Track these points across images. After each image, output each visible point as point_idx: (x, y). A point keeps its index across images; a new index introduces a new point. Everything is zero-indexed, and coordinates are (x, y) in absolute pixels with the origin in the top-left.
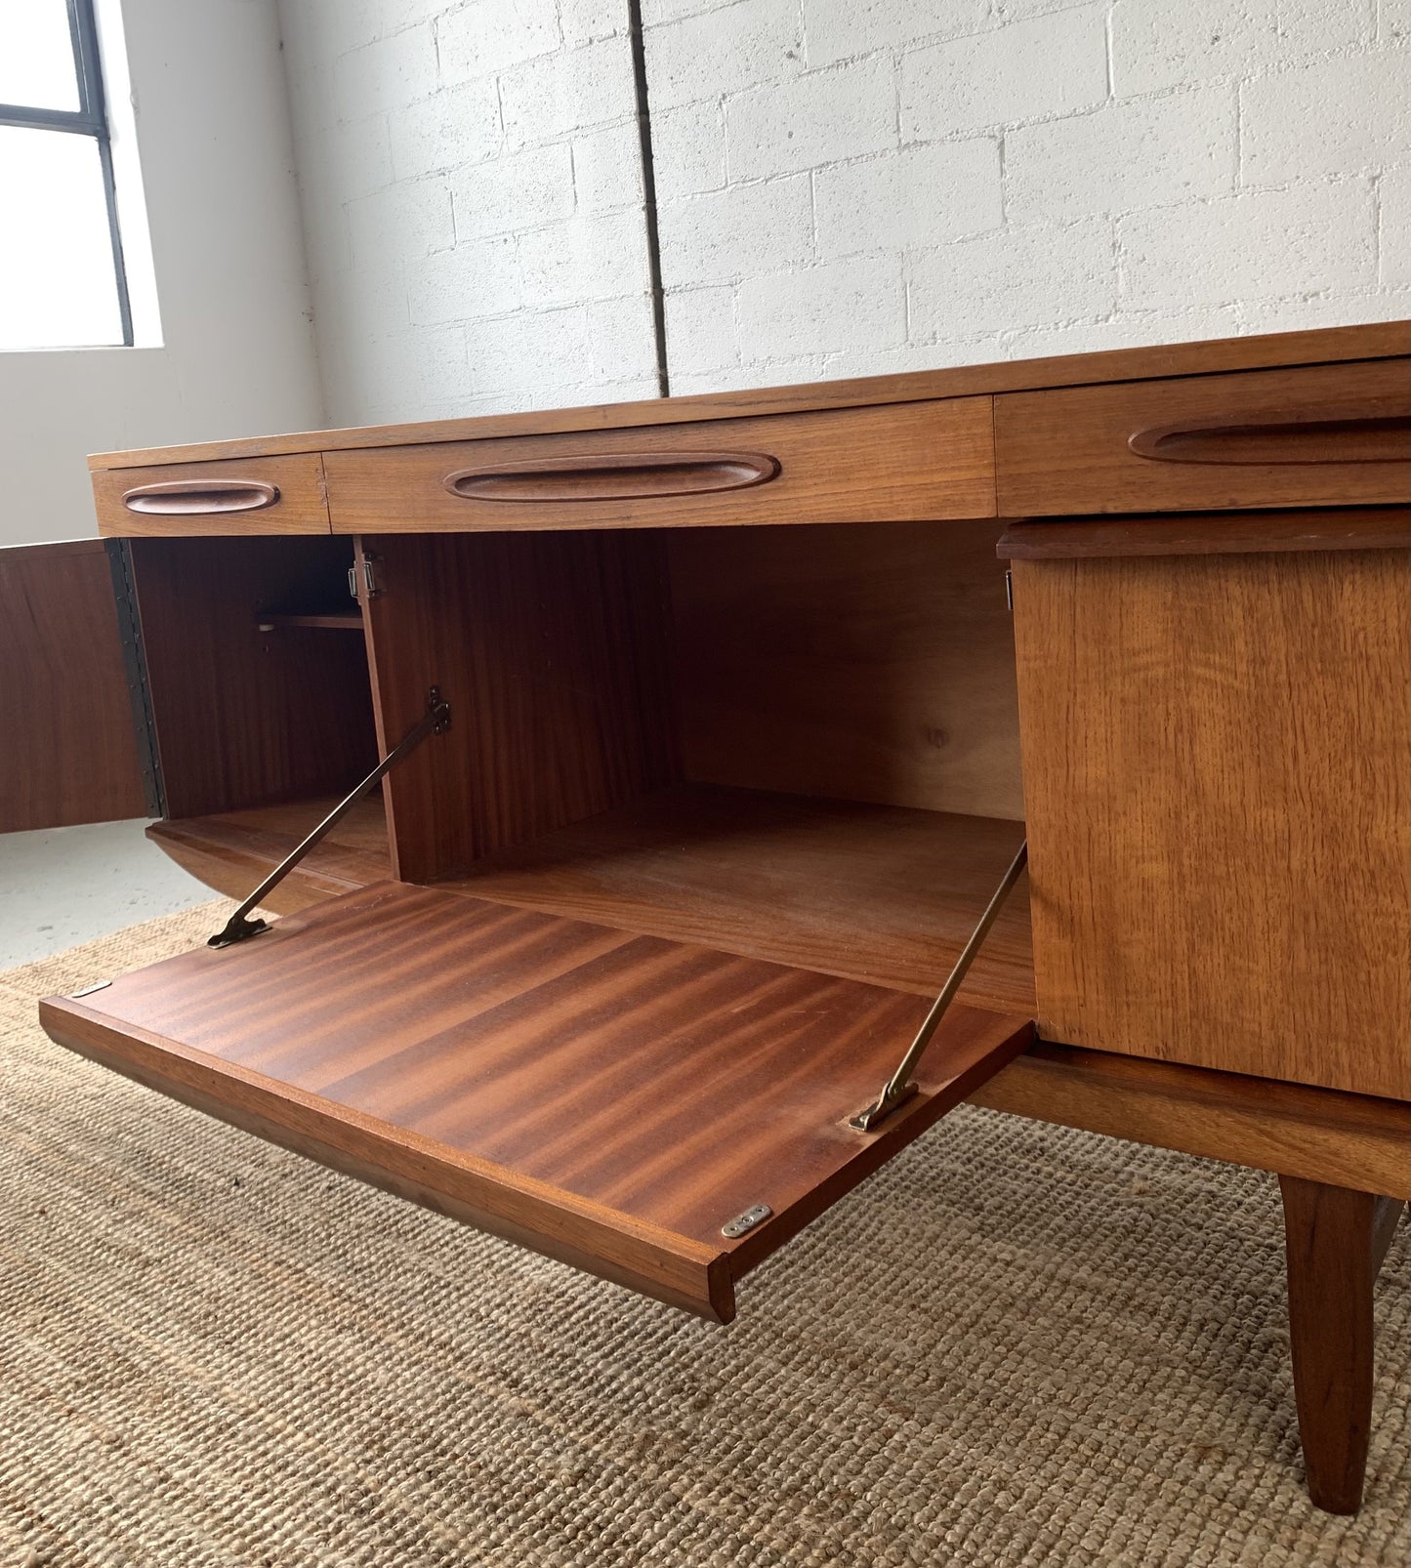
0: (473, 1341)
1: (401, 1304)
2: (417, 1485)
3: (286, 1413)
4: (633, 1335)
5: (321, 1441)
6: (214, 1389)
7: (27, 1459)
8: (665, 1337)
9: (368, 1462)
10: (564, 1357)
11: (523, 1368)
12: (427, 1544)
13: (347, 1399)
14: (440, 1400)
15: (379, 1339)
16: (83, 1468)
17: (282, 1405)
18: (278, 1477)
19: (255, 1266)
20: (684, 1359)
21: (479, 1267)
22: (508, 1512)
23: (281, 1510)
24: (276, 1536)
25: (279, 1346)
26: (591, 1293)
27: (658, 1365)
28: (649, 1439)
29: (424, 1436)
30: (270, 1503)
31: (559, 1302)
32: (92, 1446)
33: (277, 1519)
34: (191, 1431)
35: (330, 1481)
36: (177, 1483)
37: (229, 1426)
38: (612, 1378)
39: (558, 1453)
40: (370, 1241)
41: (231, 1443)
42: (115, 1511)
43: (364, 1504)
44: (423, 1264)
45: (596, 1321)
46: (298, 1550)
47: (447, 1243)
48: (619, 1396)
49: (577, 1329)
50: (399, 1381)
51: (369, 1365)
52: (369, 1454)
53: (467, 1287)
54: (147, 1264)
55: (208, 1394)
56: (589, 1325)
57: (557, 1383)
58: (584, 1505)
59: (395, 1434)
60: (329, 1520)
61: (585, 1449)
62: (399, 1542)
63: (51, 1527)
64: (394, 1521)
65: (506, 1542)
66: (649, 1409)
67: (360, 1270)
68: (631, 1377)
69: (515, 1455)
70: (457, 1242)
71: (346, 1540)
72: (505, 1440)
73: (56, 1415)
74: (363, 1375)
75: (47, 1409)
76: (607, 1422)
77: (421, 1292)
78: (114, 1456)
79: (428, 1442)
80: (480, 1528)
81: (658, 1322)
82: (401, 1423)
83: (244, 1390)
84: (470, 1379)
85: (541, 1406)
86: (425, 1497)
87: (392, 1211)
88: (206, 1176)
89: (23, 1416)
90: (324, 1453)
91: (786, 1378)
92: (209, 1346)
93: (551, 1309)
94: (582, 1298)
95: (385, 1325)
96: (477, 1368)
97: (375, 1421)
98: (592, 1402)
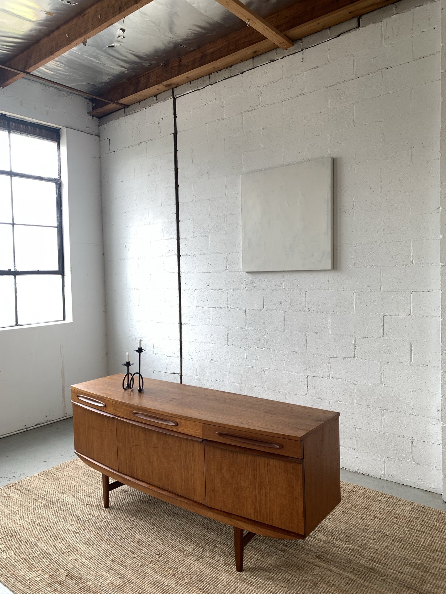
0: (128, 547)
1: (117, 541)
3: (100, 557)
4: (152, 547)
5: (106, 560)
6: (89, 553)
7: (63, 562)
8: (157, 547)
10: (141, 549)
11: (135, 551)
12: (120, 574)
13: (109, 555)
14: (123, 555)
15: (114, 546)
16: (71, 563)
17: (100, 555)
18: (100, 565)
19: (94, 534)
20: (159, 550)
21: (129, 535)
23: (100, 569)
24: (100, 572)
25: (98, 547)
26: (146, 540)
27: (155, 551)
28: (152, 561)
29: (120, 560)
30: (99, 568)
31: (141, 541)
32: (72, 560)
33: (100, 570)
34: (86, 559)
35: (107, 566)
36: (85, 565)
37: (92, 558)
38: (148, 553)
39: (139, 563)
40: (112, 531)
41: (93, 560)
42: (77, 569)
43: (112, 568)
44: (121, 535)
45: (146, 544)
46: (103, 574)
47: (125, 531)
48: (149, 555)
49: (144, 545)
50: (117, 552)
51: (112, 550)
52: (113, 562)
53: (127, 539)
54: (76, 533)
55: (88, 553)
56: (145, 545)
57: (140, 553)
58: (142, 569)
60: (107, 570)
61: (143, 562)
62: (117, 573)
63: (68, 571)
64: (116, 571)
65: (131, 574)
66: (153, 557)
67: (111, 535)
68: (151, 553)
69: (133, 563)
70: (126, 531)
71: (109, 573)
72: (132, 561)
73: (66, 556)
74: (111, 551)
75: (65, 555)
76: (146, 559)
77: (120, 539)
78: (76, 562)
79: (121, 561)
80: (128, 572)
81: (156, 545)
82: (117, 558)
83: (94, 553)
84: (127, 552)
85: (137, 556)
86: (120, 568)
87: (116, 525)
88: (84, 518)
89: (61, 556)
90: (106, 562)
91: (172, 553)
92: (88, 546)
93: (140, 542)
94: (145, 541)
95: (115, 544)
96: (128, 551)
97: (113, 558)
98: (145, 556)
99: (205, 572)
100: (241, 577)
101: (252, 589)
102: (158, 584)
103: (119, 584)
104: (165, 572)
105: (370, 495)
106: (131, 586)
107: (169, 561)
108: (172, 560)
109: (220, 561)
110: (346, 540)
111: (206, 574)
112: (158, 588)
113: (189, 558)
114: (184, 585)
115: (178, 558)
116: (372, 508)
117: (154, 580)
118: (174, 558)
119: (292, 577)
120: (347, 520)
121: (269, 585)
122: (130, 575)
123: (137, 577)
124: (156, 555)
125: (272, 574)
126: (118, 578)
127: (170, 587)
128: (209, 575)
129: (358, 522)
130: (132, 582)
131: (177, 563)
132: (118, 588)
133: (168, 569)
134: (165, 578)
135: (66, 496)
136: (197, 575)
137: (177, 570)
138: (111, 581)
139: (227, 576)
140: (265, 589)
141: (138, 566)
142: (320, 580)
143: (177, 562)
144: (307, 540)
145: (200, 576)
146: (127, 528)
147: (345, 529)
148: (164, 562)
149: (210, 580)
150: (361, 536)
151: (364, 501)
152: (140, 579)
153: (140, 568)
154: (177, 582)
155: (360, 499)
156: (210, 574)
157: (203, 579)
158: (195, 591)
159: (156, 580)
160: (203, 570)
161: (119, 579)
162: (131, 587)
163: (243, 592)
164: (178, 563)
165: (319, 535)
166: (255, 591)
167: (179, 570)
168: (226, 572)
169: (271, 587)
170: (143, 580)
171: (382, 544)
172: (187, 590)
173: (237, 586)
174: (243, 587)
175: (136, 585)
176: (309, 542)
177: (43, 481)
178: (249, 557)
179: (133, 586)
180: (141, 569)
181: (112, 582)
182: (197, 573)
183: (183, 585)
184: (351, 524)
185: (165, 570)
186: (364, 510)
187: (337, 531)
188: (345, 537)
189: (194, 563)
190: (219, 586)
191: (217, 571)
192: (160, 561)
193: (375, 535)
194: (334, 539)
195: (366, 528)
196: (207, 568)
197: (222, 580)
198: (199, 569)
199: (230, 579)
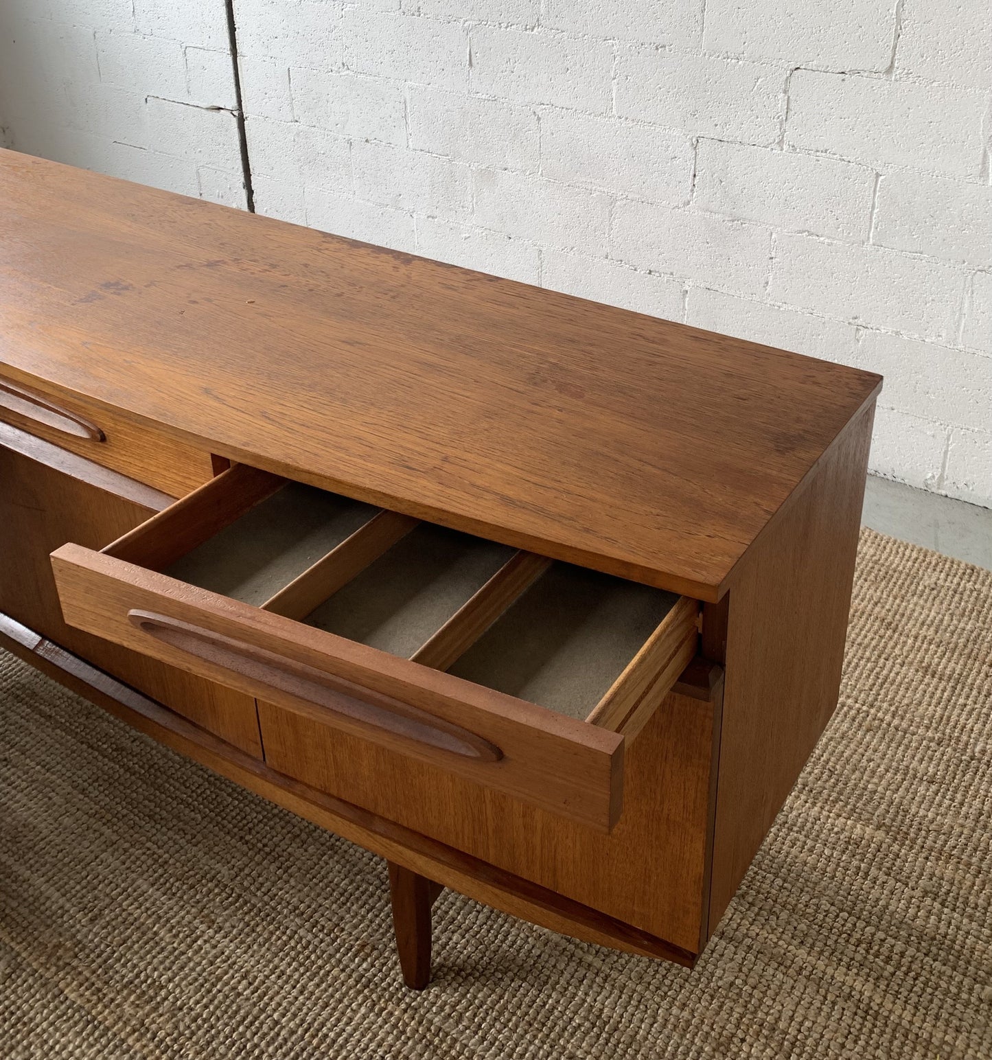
99: (271, 999)
100: (420, 1023)
104: (105, 1007)
105: (898, 566)
107: (129, 943)
108: (144, 934)
109: (343, 930)
110: (829, 795)
111: (275, 1010)
113: (213, 922)
115: (168, 921)
116: (910, 625)
118: (154, 923)
119: (630, 1009)
125: (549, 996)
128: (289, 1015)
129: (867, 696)
131: (163, 949)
133: (118, 993)
136: (238, 1018)
137: (156, 994)
139: (364, 1017)
142: (742, 1016)
143: (163, 944)
145: (252, 1023)
148: (109, 950)
149: (289, 1044)
150: (882, 768)
151: (879, 593)
155: (866, 585)
156: (293, 1009)
157: (263, 1044)
160: (268, 988)
164: (165, 954)
167: (163, 993)
168: (359, 992)
171: (962, 804)
178: (458, 904)
182: (239, 1008)
185: (105, 995)
186: (882, 637)
189: (232, 946)
191: (326, 990)
192: (91, 945)
193: (931, 759)
195: (895, 722)
196: (283, 973)
197: (342, 1047)
198: (250, 984)
199: (375, 1035)
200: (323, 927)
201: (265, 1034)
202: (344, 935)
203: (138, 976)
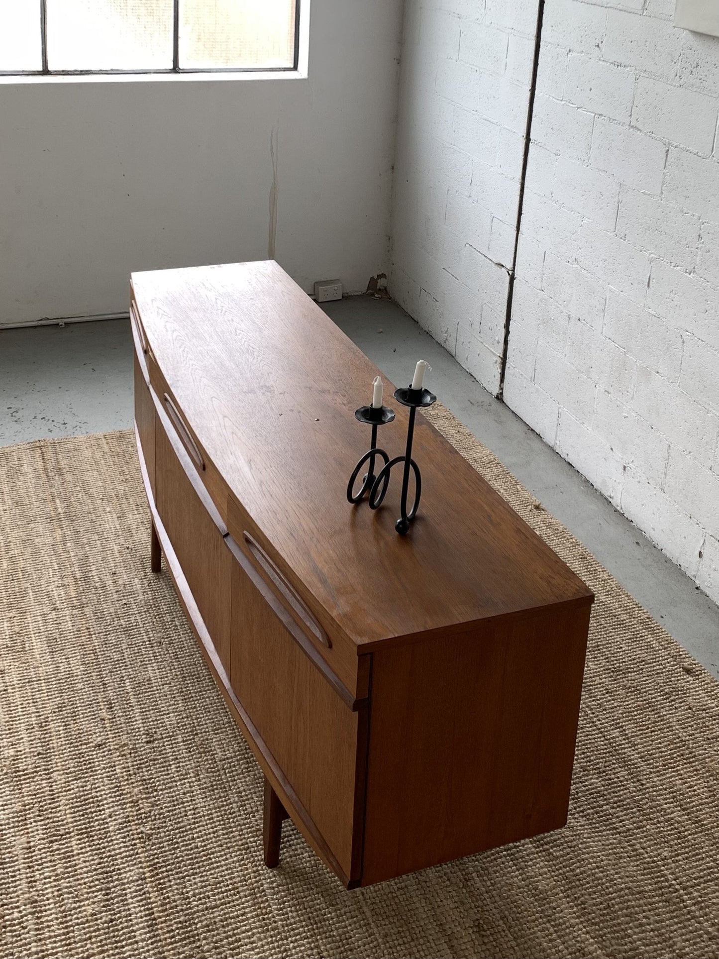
0: (113, 687)
1: (106, 663)
2: (59, 726)
3: (48, 685)
4: (156, 709)
5: (50, 699)
8: (164, 715)
9: (55, 712)
11: (117, 704)
12: (48, 745)
13: (66, 689)
14: (88, 703)
17: (49, 682)
18: (31, 705)
19: (81, 626)
20: (160, 725)
21: (139, 661)
22: (73, 747)
23: (24, 715)
24: (17, 722)
25: (64, 661)
26: (159, 688)
27: (151, 723)
28: (125, 745)
29: (74, 712)
30: (23, 712)
31: (147, 686)
33: (21, 717)
34: (21, 678)
35: (41, 713)
37: (33, 681)
38: (136, 720)
39: (101, 736)
40: (119, 633)
41: (29, 687)
43: (44, 724)
44: (125, 651)
45: (150, 699)
46: (19, 729)
47: (139, 646)
48: (132, 727)
49: (143, 698)
52: (57, 710)
53: (128, 667)
55: (35, 668)
57: (121, 714)
59: (68, 707)
60: (33, 724)
62: (42, 740)
65: (66, 755)
66: (135, 736)
67: (106, 644)
69: (90, 731)
71: (32, 733)
74: (77, 683)
76: (121, 734)
77: (116, 661)
81: (167, 709)
83: (45, 671)
84: (101, 700)
85: (109, 719)
86: (59, 731)
87: (135, 624)
88: (96, 579)
90: (47, 703)
91: (180, 747)
92: (47, 651)
93: (143, 688)
94: (155, 688)
95: (97, 668)
96: (105, 697)
97: (67, 701)
98: (123, 725)
99: (199, 827)
100: (257, 882)
101: (253, 925)
102: (90, 808)
103: (25, 767)
104: (128, 784)
106: (40, 785)
107: (156, 762)
108: (165, 762)
110: (594, 918)
111: (196, 833)
112: (83, 815)
113: (198, 775)
114: (132, 837)
115: (179, 763)
117: (91, 793)
118: (173, 760)
120: (665, 858)
121: (298, 937)
122: (61, 756)
123: (69, 768)
124: (144, 734)
125: (330, 913)
126: (36, 754)
127: (106, 826)
128: (201, 839)
129: (688, 881)
130: (52, 775)
132: (16, 777)
133: (137, 781)
134: (114, 799)
135: (108, 509)
136: (179, 825)
137: (152, 792)
138: (19, 753)
139: (233, 862)
140: (280, 942)
141: (91, 744)
143: (170, 772)
144: (498, 865)
145: (183, 832)
146: (150, 641)
147: (623, 886)
148: (146, 760)
149: (192, 852)
150: (650, 927)
152: (68, 777)
153: (90, 751)
154: (125, 822)
156: (205, 837)
157: (181, 844)
158: (140, 862)
159: (95, 794)
160: (201, 821)
161: (35, 756)
162: (38, 787)
163: (229, 921)
164: (168, 777)
165: (538, 868)
166: (253, 934)
167: (155, 794)
168: (239, 850)
169: (296, 944)
170: (73, 780)
172: (128, 853)
173: (230, 899)
174: (239, 910)
175: (51, 786)
176: (495, 872)
177: (100, 454)
179: (44, 785)
180: (90, 753)
181: (18, 756)
182: (182, 821)
183: (133, 835)
184: (663, 876)
185: (131, 779)
187: (598, 879)
188: (602, 906)
189: (199, 792)
190: (194, 879)
191: (225, 839)
192: (140, 753)
193: (695, 944)
194: (568, 896)
195: (693, 908)
196: (212, 818)
197: (214, 868)
198: (194, 814)
199: (232, 873)
200: (246, 809)
201: (185, 840)
202: (253, 819)
203: (150, 779)
